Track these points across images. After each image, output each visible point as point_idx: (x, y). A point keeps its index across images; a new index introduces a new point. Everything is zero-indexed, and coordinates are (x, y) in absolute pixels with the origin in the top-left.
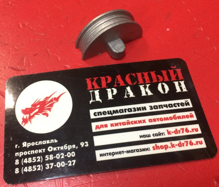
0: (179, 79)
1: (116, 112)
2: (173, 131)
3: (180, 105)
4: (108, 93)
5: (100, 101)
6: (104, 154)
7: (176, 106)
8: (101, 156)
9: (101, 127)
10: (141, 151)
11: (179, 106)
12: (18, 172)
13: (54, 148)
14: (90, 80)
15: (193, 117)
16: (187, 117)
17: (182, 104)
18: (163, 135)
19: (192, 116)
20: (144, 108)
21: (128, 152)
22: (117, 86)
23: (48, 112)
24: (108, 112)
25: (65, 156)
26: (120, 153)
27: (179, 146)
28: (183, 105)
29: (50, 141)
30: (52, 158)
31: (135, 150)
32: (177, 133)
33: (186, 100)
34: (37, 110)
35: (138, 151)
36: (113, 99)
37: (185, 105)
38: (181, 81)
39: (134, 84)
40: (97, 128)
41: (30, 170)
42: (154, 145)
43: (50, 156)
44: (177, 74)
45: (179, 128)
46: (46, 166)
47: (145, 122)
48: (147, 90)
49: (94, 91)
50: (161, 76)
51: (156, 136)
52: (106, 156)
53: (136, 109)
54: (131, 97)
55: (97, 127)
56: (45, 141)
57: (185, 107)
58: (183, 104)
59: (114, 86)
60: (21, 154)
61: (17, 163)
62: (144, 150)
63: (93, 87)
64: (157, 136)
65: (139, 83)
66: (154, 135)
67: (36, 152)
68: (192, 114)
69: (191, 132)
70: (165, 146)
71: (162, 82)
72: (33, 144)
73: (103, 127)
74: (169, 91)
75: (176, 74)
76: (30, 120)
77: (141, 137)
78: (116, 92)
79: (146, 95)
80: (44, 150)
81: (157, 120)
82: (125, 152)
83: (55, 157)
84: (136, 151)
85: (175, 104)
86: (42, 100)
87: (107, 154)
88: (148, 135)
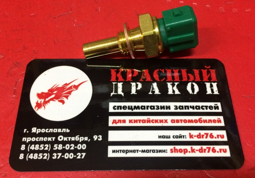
0: (211, 81)
1: (138, 108)
2: (196, 135)
3: (208, 108)
4: (132, 87)
5: (123, 94)
6: (117, 150)
7: (204, 109)
8: (113, 152)
9: (118, 122)
10: (157, 152)
12: (23, 158)
13: (65, 138)
14: (115, 71)
15: (221, 122)
16: (214, 121)
18: (184, 138)
19: (219, 121)
20: (168, 108)
21: (143, 151)
22: (143, 81)
23: (65, 99)
24: (129, 106)
25: (76, 147)
26: (134, 151)
27: (200, 152)
28: (211, 108)
29: (62, 130)
30: (61, 149)
31: (150, 150)
32: (200, 138)
33: (216, 103)
34: (53, 96)
36: (136, 94)
37: (214, 108)
38: (214, 82)
39: (162, 80)
41: (36, 157)
42: (172, 147)
43: (59, 145)
44: (211, 75)
45: (203, 132)
46: (53, 156)
47: (167, 122)
48: (175, 88)
49: (117, 84)
50: (192, 75)
51: (176, 138)
52: (118, 152)
53: (160, 107)
54: (156, 94)
55: (114, 121)
56: (56, 130)
57: (214, 111)
58: (212, 107)
59: (140, 80)
60: (28, 140)
61: (23, 148)
62: (160, 151)
63: (117, 78)
64: (178, 138)
65: (167, 80)
66: (174, 137)
67: (45, 139)
68: (220, 119)
69: (215, 138)
70: (184, 150)
71: (192, 82)
72: (43, 131)
73: (121, 122)
74: (198, 92)
75: (209, 75)
76: (44, 105)
77: (159, 137)
78: (141, 87)
79: (173, 93)
80: (54, 138)
81: (180, 121)
82: (140, 151)
83: (64, 147)
84: (151, 151)
85: (202, 106)
86: (60, 86)
87: (120, 151)
88: (168, 136)
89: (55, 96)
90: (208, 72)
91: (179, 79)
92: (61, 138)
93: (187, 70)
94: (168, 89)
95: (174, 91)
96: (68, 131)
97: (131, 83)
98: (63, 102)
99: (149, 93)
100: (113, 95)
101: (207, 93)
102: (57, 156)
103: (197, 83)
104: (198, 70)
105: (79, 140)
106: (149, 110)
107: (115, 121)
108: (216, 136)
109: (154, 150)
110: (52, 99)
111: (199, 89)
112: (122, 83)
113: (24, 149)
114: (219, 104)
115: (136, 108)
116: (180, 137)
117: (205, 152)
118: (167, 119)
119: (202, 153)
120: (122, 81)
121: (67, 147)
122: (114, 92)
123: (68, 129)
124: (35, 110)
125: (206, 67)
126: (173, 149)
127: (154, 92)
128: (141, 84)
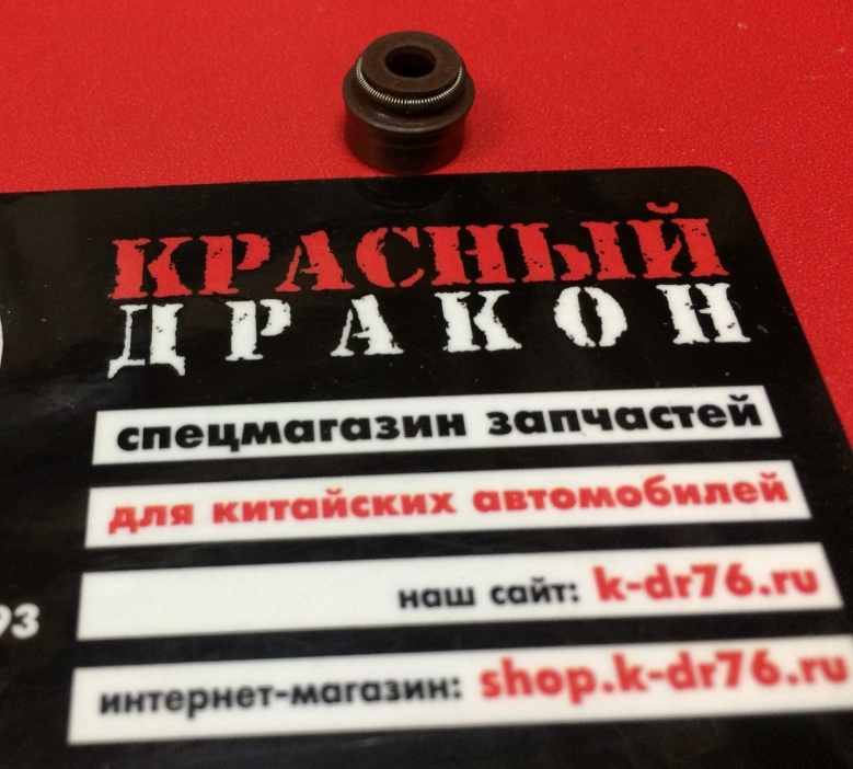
0: (694, 274)
1: (270, 432)
2: (640, 577)
3: (694, 418)
4: (235, 322)
5: (179, 364)
6: (135, 697)
7: (669, 425)
8: (104, 709)
9: (146, 522)
10: (394, 697)
11: (687, 423)
14: (137, 247)
15: (784, 497)
16: (743, 492)
17: (709, 415)
18: (561, 598)
19: (774, 492)
20: (453, 424)
21: (302, 696)
22: (298, 289)
24: (213, 429)
26: (243, 698)
27: (678, 685)
28: (714, 420)
31: (350, 687)
32: (667, 593)
33: (739, 391)
35: (370, 692)
36: (259, 357)
37: (729, 418)
38: (711, 281)
39: (407, 283)
40: (123, 525)
42: (490, 660)
44: (685, 247)
45: (679, 561)
47: (450, 510)
48: (486, 320)
49: (149, 310)
50: (581, 250)
51: (516, 602)
52: (141, 708)
53: (400, 426)
54: (378, 357)
55: (123, 519)
57: (730, 432)
58: (719, 412)
59: (279, 289)
62: (414, 690)
63: (150, 283)
64: (524, 600)
65: (435, 283)
66: (502, 595)
68: (777, 479)
69: (765, 591)
70: (573, 674)
71: (582, 284)
73: (161, 522)
74: (623, 333)
75: (677, 247)
77: (407, 599)
78: (287, 322)
79: (476, 348)
81: (530, 501)
82: (281, 695)
84: (356, 693)
85: (657, 413)
87: (148, 703)
88: (459, 592)
90: (671, 233)
91: (503, 270)
93: (546, 226)
94: (445, 324)
95: (479, 336)
97: (230, 304)
99: (335, 353)
100: (124, 370)
101: (679, 340)
103: (607, 287)
104: (609, 222)
106: (339, 445)
108: (769, 582)
109: (376, 686)
111: (627, 321)
112: (177, 307)
115: (251, 432)
116: (541, 593)
118: (448, 492)
119: (688, 694)
120: (177, 294)
122: (127, 352)
125: (651, 206)
126: (495, 675)
127: (365, 343)
128: (287, 306)
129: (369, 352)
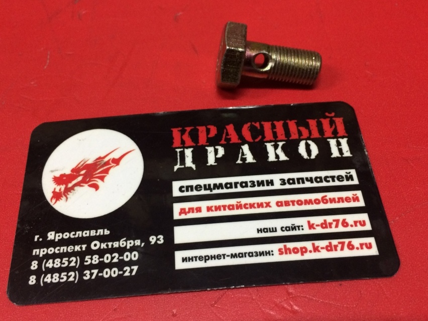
89: (83, 178)
91: (284, 136)
92: (95, 245)
93: (296, 121)
94: (268, 153)
95: (277, 156)
96: (107, 232)
97: (206, 148)
98: (96, 187)
99: (237, 162)
100: (178, 169)
101: (332, 156)
102: (91, 274)
103: (314, 140)
104: (314, 119)
105: (126, 246)
106: (239, 189)
107: (183, 211)
108: (353, 224)
109: (252, 253)
110: (78, 184)
111: (319, 151)
112: (192, 149)
113: (36, 267)
114: (353, 172)
115: (216, 186)
116: (294, 228)
117: (336, 250)
118: (269, 201)
119: (330, 253)
120: (192, 145)
121: (107, 258)
122: (179, 163)
123: (107, 230)
124: (52, 204)
125: (327, 114)
126: (282, 249)
127: (245, 159)
128: (223, 148)
129: (247, 162)
